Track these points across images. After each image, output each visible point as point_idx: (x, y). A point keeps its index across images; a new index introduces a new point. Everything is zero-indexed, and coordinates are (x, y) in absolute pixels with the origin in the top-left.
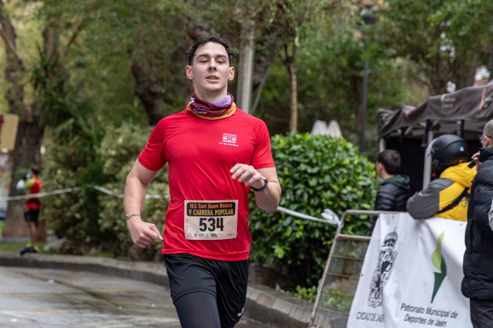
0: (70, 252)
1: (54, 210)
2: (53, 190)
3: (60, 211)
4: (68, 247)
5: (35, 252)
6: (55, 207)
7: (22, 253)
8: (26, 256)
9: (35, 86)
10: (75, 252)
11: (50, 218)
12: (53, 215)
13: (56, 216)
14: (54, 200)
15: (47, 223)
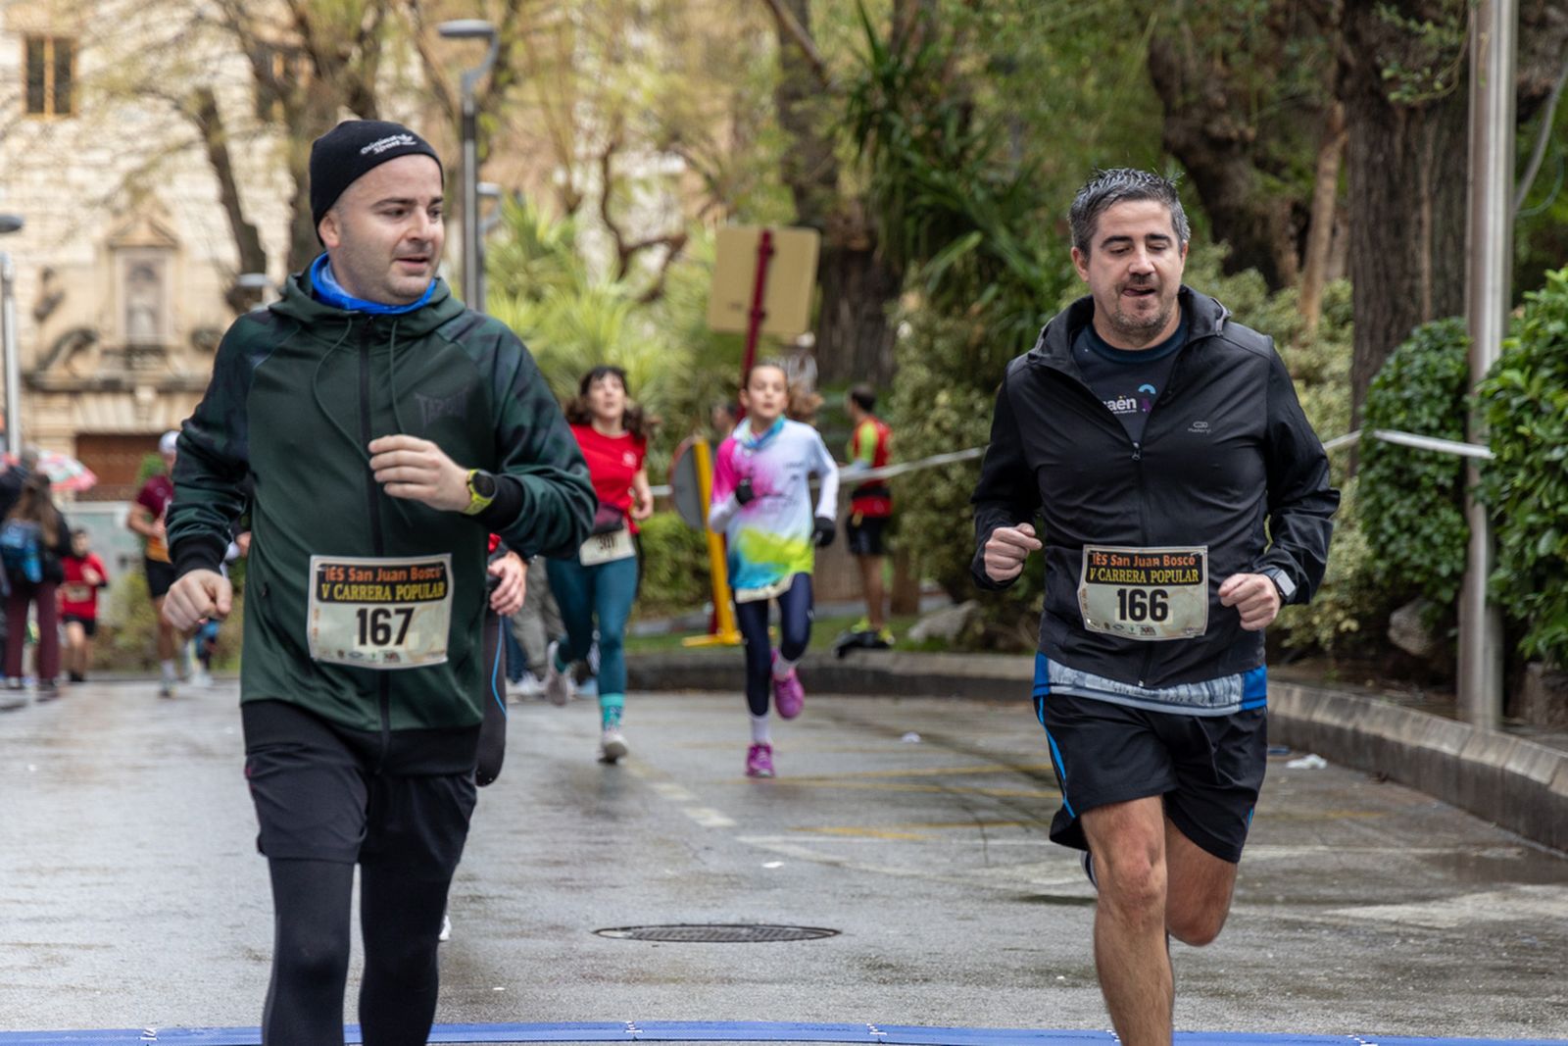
0: (988, 644)
1: (933, 517)
2: (924, 455)
3: (950, 521)
4: (979, 628)
5: (882, 646)
6: (932, 505)
7: (844, 650)
8: (855, 659)
9: (860, 137)
10: (1002, 643)
11: (921, 540)
12: (929, 530)
13: (940, 532)
14: (931, 486)
15: (914, 554)
